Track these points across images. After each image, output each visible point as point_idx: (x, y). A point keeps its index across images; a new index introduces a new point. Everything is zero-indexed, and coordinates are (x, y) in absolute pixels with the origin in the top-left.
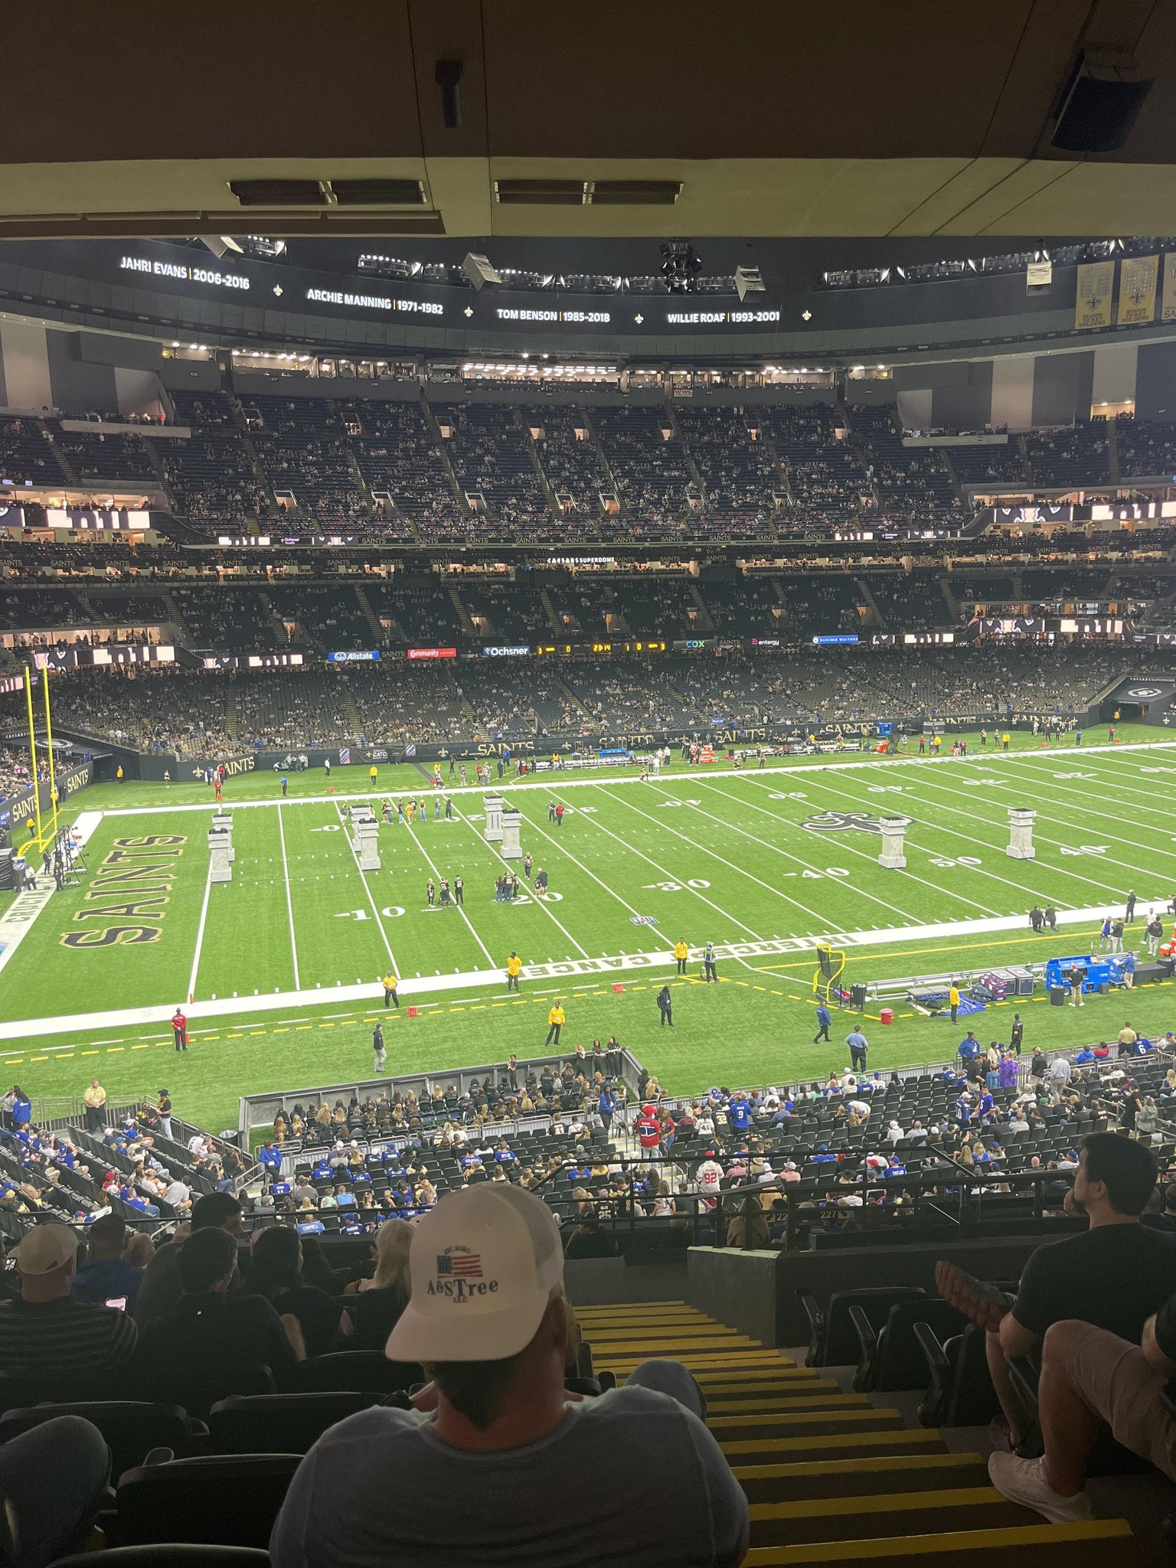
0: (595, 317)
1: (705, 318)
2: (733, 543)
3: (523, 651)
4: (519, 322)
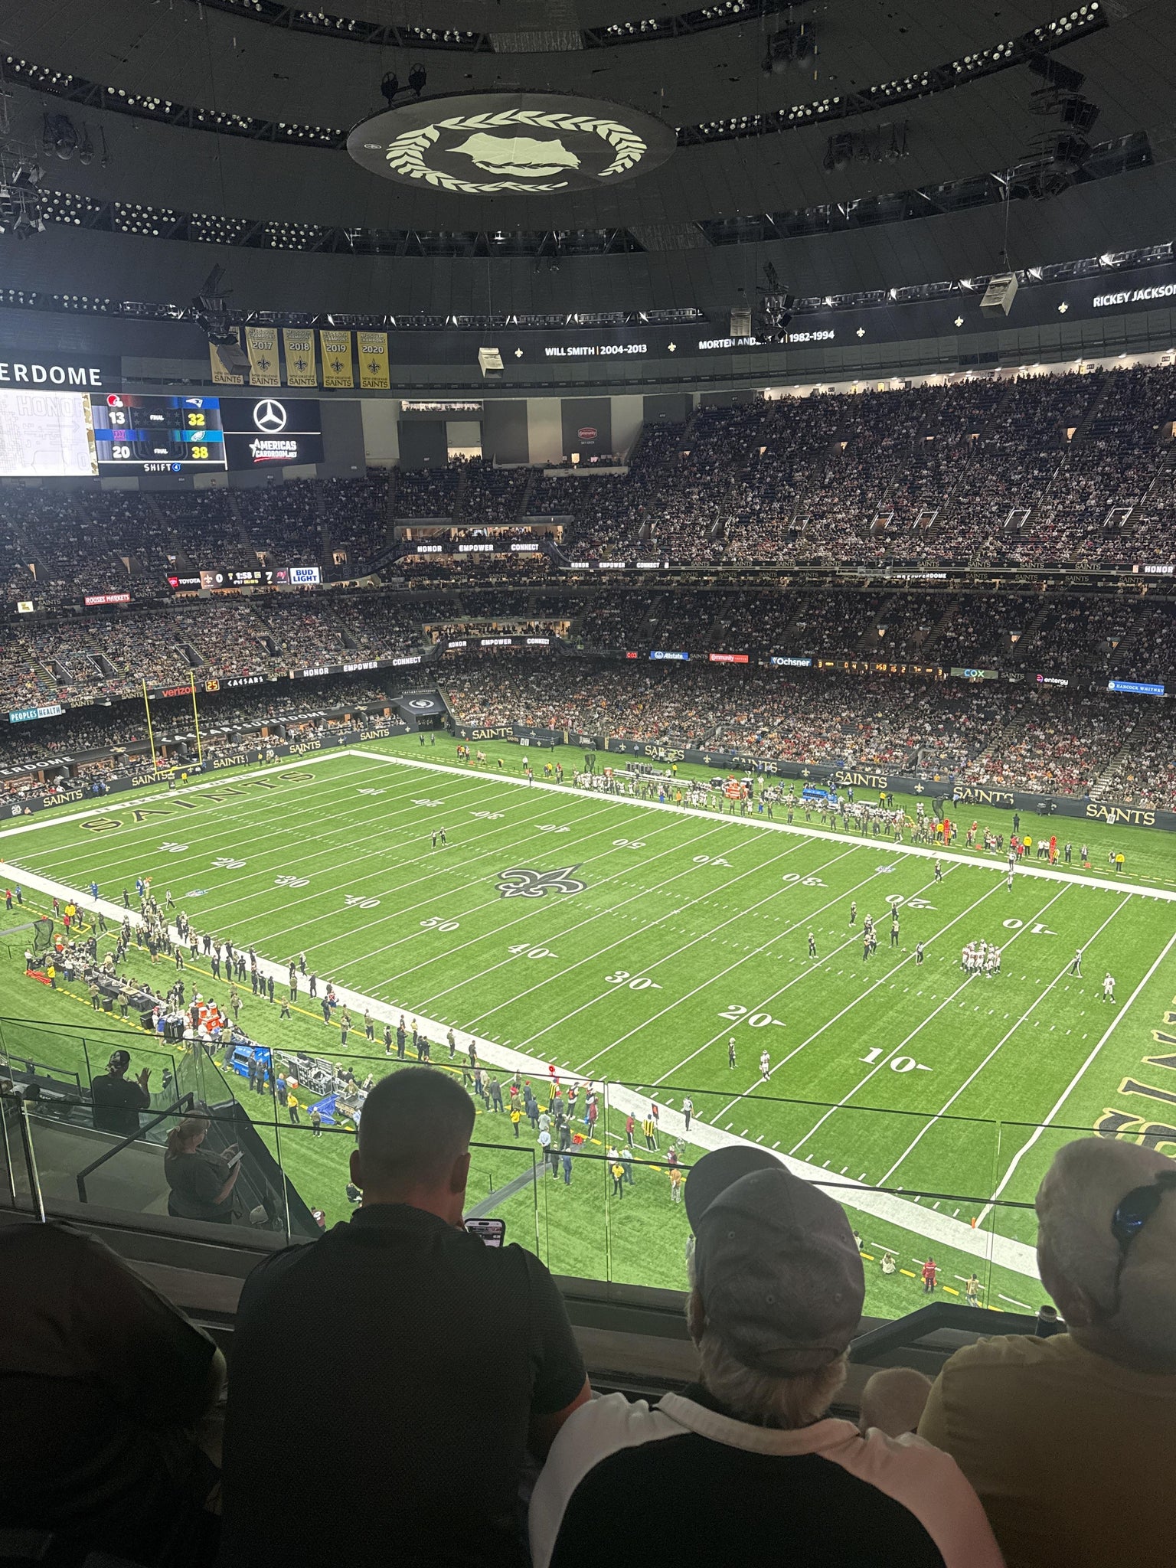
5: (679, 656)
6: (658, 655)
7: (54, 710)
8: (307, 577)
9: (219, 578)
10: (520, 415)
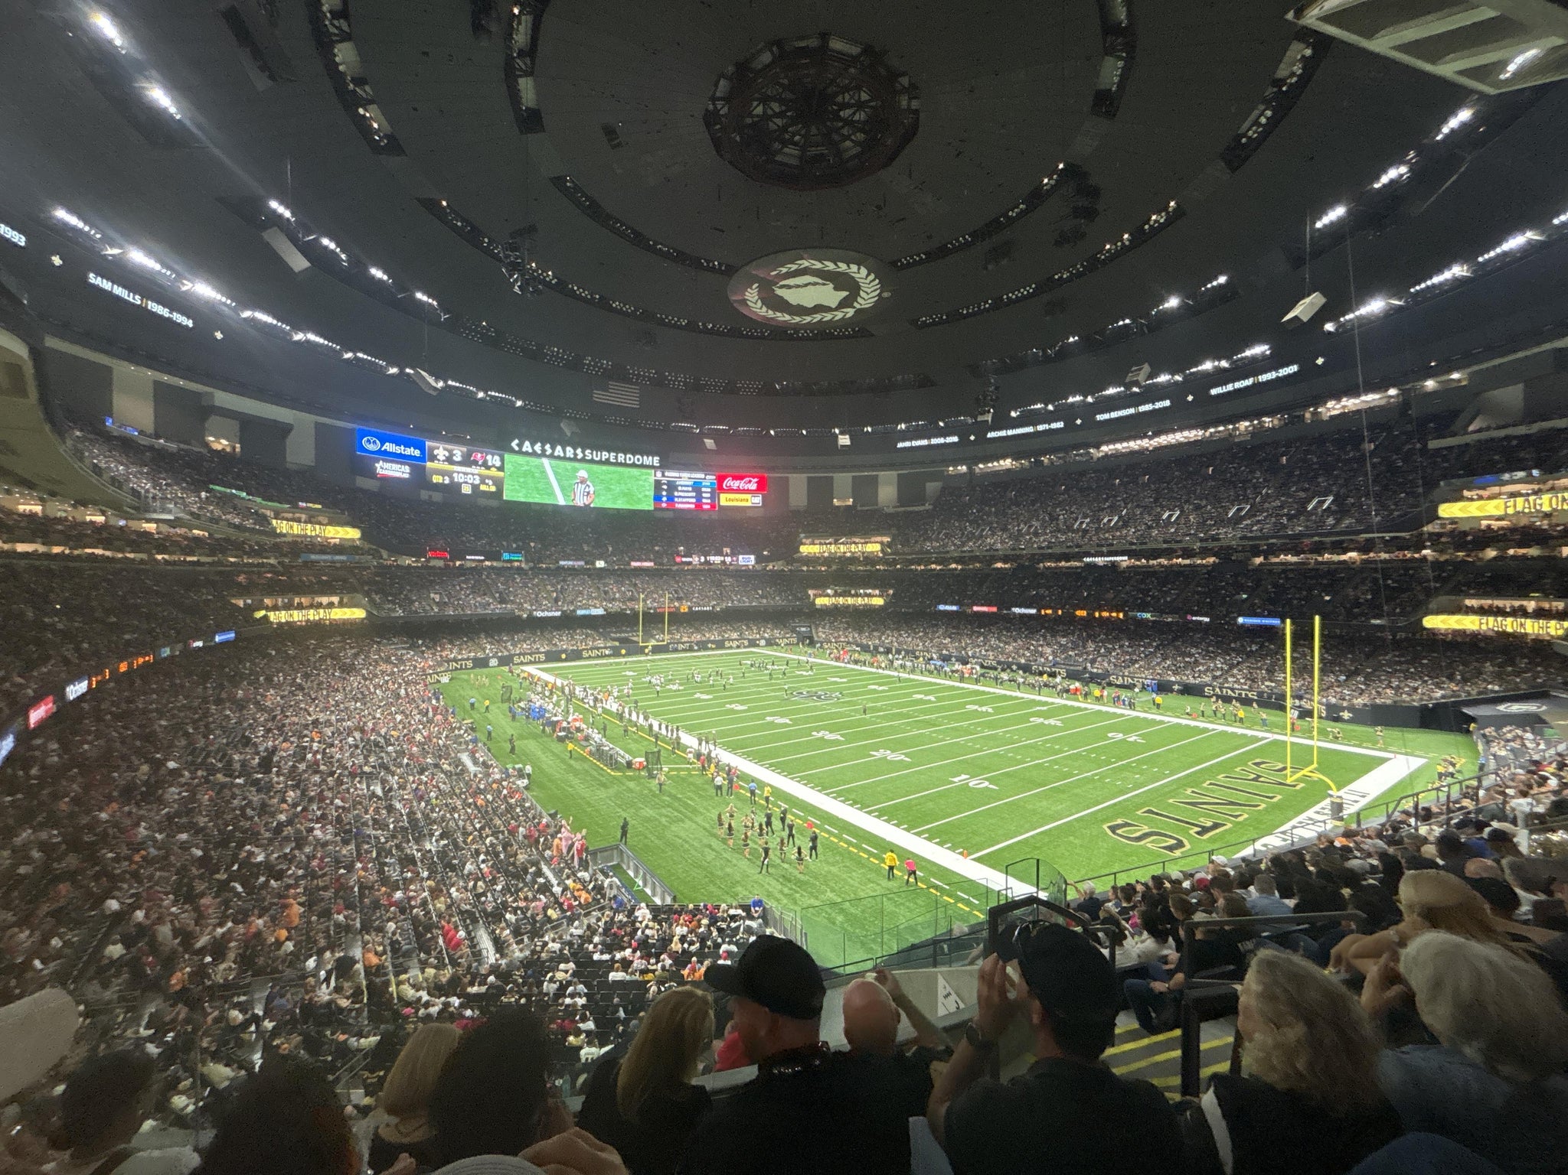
0: (1159, 405)
1: (1238, 385)
2: (1165, 546)
3: (1033, 611)
4: (1110, 420)
5: (954, 608)
6: (942, 607)
7: (600, 612)
8: (748, 560)
9: (703, 559)
10: (874, 481)
